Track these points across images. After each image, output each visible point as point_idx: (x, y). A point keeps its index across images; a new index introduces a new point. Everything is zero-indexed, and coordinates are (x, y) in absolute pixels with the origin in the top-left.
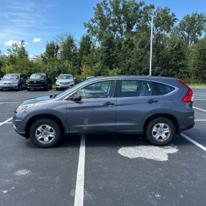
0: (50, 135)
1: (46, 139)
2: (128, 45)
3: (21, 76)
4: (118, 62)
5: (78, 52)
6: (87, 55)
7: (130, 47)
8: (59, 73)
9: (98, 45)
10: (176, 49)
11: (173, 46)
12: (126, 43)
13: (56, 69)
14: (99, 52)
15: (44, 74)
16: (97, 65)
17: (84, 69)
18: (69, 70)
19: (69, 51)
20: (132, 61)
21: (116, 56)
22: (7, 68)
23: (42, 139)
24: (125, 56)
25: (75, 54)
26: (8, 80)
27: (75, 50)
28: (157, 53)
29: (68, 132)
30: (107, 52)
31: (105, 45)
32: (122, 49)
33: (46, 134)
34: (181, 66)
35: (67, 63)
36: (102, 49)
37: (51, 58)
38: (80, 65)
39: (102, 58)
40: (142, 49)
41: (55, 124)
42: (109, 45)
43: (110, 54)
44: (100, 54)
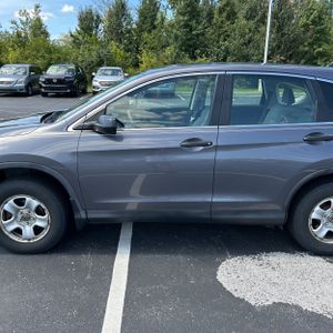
0: (38, 223)
1: (28, 230)
2: (225, 14)
3: (31, 69)
4: (206, 46)
5: (134, 26)
6: (150, 32)
7: (228, 18)
8: (100, 64)
9: (170, 15)
10: (314, 22)
11: (308, 17)
12: (221, 11)
13: (94, 58)
14: (172, 26)
15: (73, 67)
16: (168, 51)
17: (144, 58)
18: (118, 59)
19: (120, 25)
20: (232, 44)
21: (203, 34)
22: (12, 55)
23: (18, 231)
24: (220, 35)
25: (129, 32)
26: (9, 76)
27: (129, 24)
28: (280, 29)
29: (83, 216)
30: (186, 26)
31: (183, 15)
32: (214, 21)
33: (26, 219)
35: (113, 47)
36: (178, 22)
37: (87, 38)
38: (138, 52)
39: (176, 37)
40: (251, 22)
42: (190, 13)
43: (191, 30)
44: (174, 31)
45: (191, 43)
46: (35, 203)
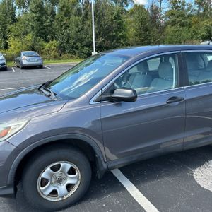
0: (69, 181)
2: (63, 13)
4: (54, 33)
7: (66, 15)
10: (115, 18)
11: (112, 15)
14: (28, 20)
23: (54, 193)
32: (56, 17)
34: (122, 37)
36: (33, 17)
40: (80, 18)
41: (79, 156)
42: (40, 11)
43: (42, 23)
44: (31, 24)
45: (43, 31)
46: (69, 166)
